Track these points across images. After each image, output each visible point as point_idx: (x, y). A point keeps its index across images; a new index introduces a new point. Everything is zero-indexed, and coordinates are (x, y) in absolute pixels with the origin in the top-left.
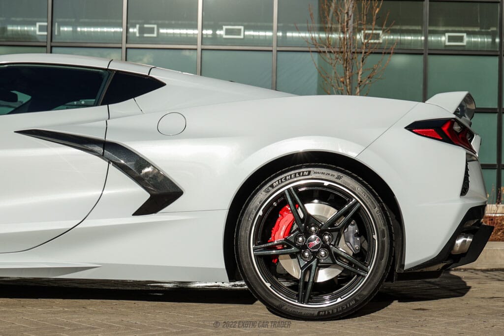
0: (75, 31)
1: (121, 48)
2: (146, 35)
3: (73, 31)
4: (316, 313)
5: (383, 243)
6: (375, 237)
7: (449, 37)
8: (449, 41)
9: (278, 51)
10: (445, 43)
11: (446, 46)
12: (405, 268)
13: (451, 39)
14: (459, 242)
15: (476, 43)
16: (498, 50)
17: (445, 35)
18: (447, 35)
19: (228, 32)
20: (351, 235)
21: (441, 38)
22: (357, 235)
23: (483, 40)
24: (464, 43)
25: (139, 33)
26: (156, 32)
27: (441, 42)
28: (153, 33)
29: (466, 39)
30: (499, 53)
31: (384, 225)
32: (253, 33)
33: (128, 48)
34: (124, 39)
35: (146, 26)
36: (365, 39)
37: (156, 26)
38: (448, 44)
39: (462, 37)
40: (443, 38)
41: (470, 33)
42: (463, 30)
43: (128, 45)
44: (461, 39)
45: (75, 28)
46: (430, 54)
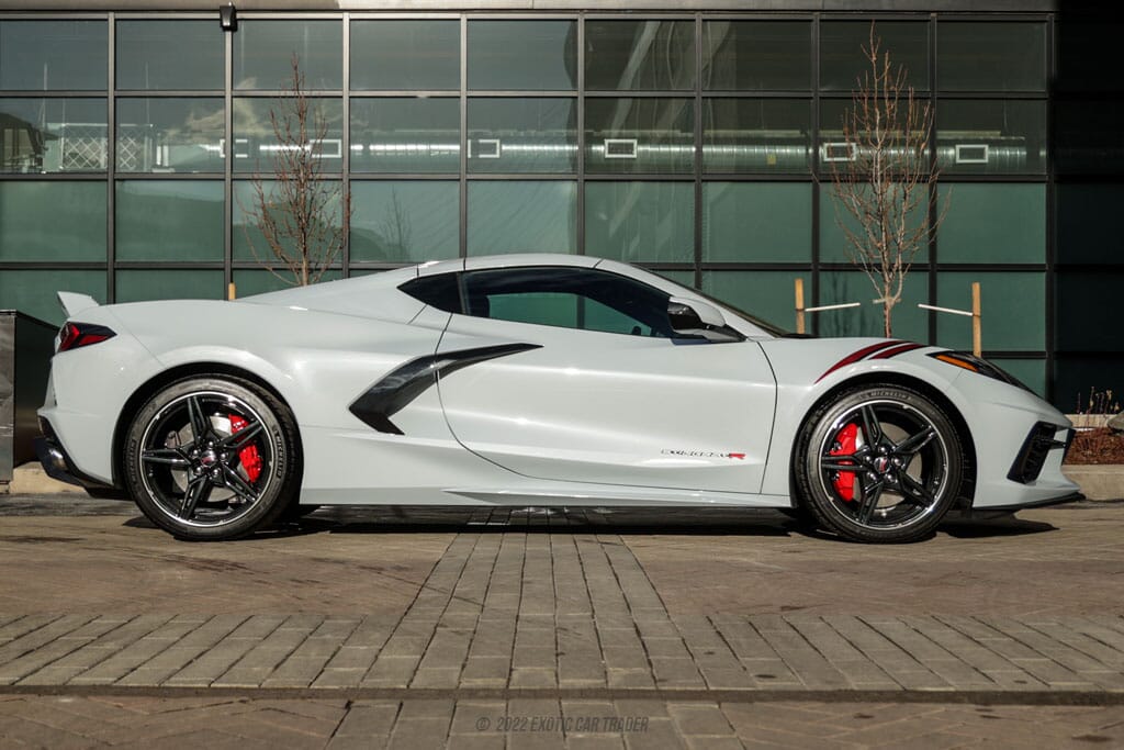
0: (366, 151)
2: (481, 156)
3: (363, 151)
7: (961, 150)
8: (961, 157)
10: (954, 159)
11: (955, 165)
13: (964, 153)
15: (1002, 158)
16: (1045, 173)
17: (955, 148)
18: (958, 147)
19: (612, 149)
21: (949, 150)
23: (1013, 153)
24: (986, 160)
25: (472, 152)
26: (498, 151)
27: (949, 156)
29: (988, 152)
30: (1047, 179)
32: (649, 149)
33: (468, 180)
34: (463, 166)
35: (481, 141)
36: (828, 156)
37: (498, 142)
38: (959, 161)
39: (983, 150)
40: (951, 152)
41: (993, 144)
42: (981, 138)
43: (469, 177)
44: (980, 154)
45: (366, 145)
46: (938, 182)
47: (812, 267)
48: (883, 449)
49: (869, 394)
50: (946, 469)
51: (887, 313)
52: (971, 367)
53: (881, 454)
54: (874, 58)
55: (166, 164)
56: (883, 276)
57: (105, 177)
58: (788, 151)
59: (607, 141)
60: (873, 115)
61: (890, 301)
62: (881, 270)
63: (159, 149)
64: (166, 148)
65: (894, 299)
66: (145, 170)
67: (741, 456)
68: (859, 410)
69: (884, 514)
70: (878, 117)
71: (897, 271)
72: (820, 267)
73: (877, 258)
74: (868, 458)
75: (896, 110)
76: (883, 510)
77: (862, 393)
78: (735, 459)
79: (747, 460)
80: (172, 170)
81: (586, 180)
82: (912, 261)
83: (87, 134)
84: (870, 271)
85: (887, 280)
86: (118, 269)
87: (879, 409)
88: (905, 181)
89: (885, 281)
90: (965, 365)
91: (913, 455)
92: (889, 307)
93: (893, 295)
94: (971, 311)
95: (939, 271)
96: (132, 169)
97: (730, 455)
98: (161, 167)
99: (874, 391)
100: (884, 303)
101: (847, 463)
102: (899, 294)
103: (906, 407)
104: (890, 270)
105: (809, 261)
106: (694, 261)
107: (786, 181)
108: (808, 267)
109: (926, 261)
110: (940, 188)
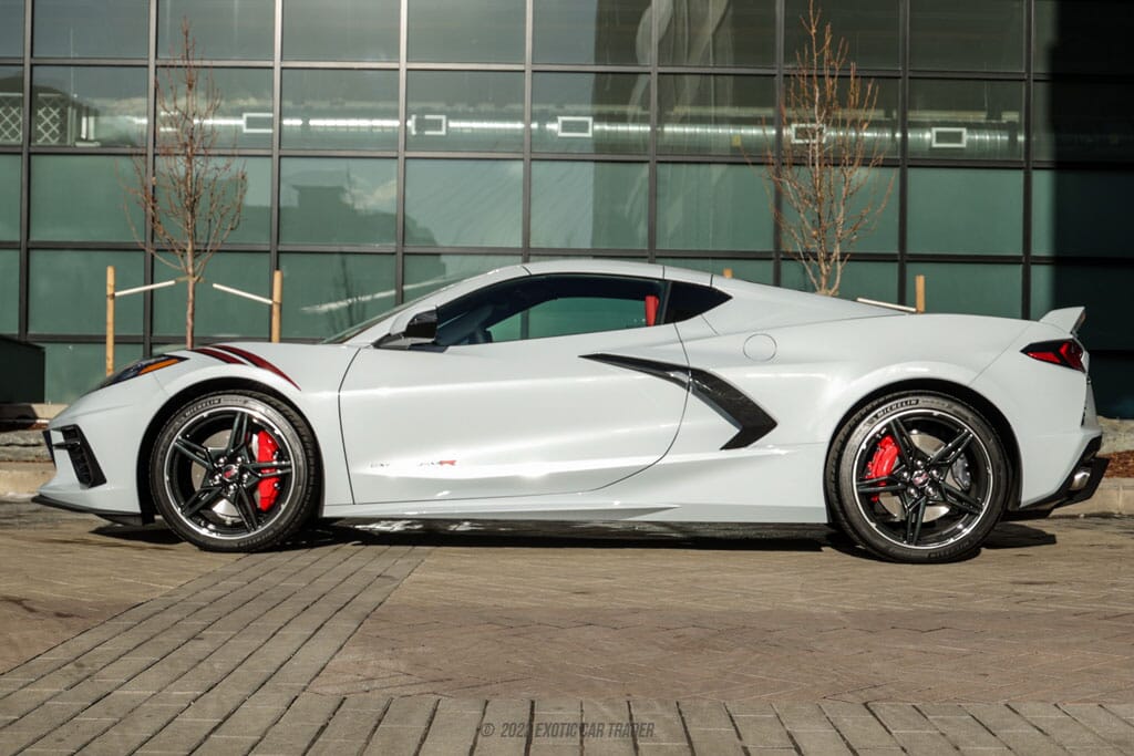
0: (306, 126)
1: (396, 158)
2: (428, 133)
3: (302, 126)
4: (927, 555)
5: (999, 477)
6: (990, 472)
7: (938, 133)
8: (938, 140)
9: (657, 162)
10: (931, 143)
11: (932, 150)
12: (1022, 505)
13: (939, 137)
14: (1078, 477)
15: (981, 143)
16: (1023, 159)
17: (930, 131)
18: (935, 130)
19: (566, 127)
20: (960, 470)
21: (923, 134)
22: (967, 469)
23: (993, 138)
24: (963, 145)
25: (417, 129)
26: (444, 128)
27: (923, 139)
28: (440, 128)
29: (966, 135)
30: (1024, 165)
31: (1000, 458)
32: (607, 127)
33: (406, 158)
34: (402, 143)
35: (428, 117)
36: (797, 138)
37: (443, 118)
38: (935, 145)
39: (960, 134)
40: (927, 136)
41: (972, 127)
42: (960, 120)
43: (409, 154)
44: (957, 138)
45: (306, 120)
46: (910, 166)
47: (774, 256)
54: (814, 31)
55: (92, 137)
56: (819, 266)
57: (19, 150)
58: (754, 132)
59: (561, 119)
60: (812, 92)
62: (817, 260)
63: (84, 120)
64: (92, 119)
65: (831, 292)
66: (69, 143)
70: (817, 95)
71: (836, 261)
72: (782, 256)
73: (814, 247)
75: (836, 86)
80: (98, 144)
81: (532, 160)
82: (851, 251)
83: (7, 104)
84: (807, 260)
85: (824, 272)
86: (33, 249)
88: (845, 165)
89: (821, 272)
93: (830, 288)
94: (915, 306)
95: (908, 261)
96: (54, 142)
98: (86, 140)
102: (836, 287)
104: (827, 260)
105: (771, 249)
106: (646, 248)
107: (747, 164)
108: (769, 256)
109: (895, 250)
110: (912, 173)
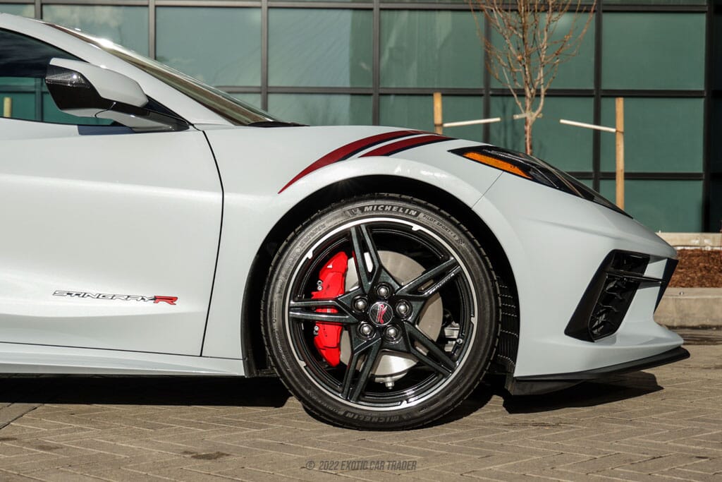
9: (381, 9)
46: (605, 11)
47: (484, 92)
48: (383, 290)
49: (362, 209)
50: (475, 320)
51: (528, 128)
52: (516, 170)
53: (379, 298)
61: (531, 116)
65: (535, 115)
67: (171, 300)
68: (346, 233)
69: (390, 385)
71: (539, 85)
72: (491, 93)
74: (361, 304)
76: (388, 379)
77: (350, 207)
78: (163, 304)
79: (179, 307)
85: (529, 94)
87: (375, 231)
90: (508, 166)
91: (426, 300)
92: (530, 123)
93: (534, 110)
94: (614, 126)
95: (603, 96)
97: (156, 299)
99: (369, 204)
100: (526, 118)
101: (329, 311)
102: (540, 109)
103: (416, 228)
104: (533, 84)
105: (482, 86)
106: (371, 86)
107: (469, 10)
108: (480, 93)
109: (591, 86)
110: (607, 18)
